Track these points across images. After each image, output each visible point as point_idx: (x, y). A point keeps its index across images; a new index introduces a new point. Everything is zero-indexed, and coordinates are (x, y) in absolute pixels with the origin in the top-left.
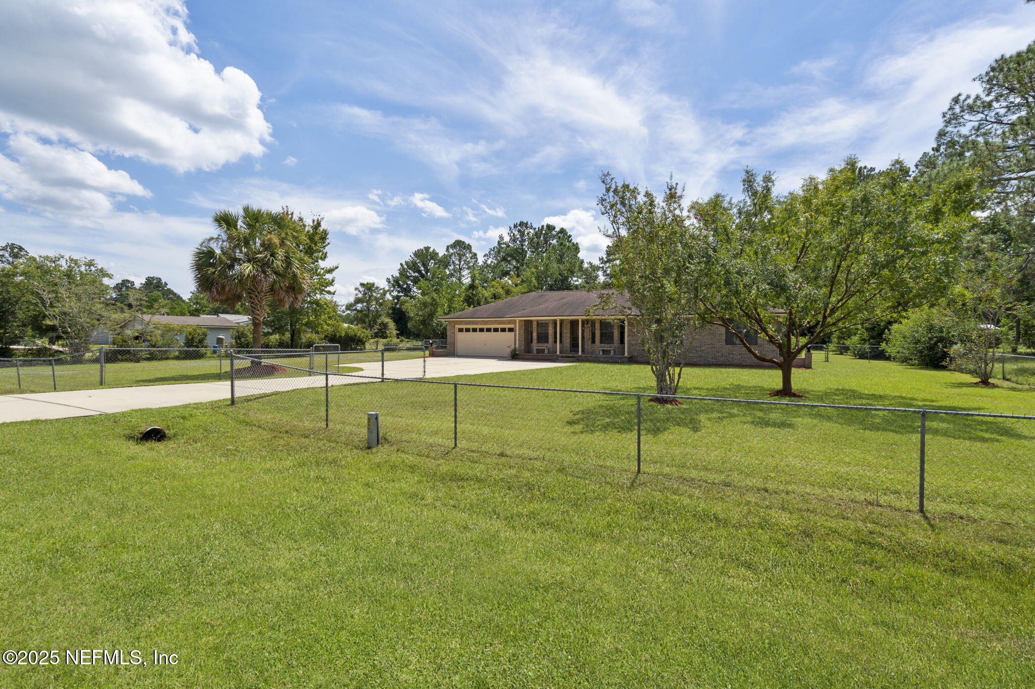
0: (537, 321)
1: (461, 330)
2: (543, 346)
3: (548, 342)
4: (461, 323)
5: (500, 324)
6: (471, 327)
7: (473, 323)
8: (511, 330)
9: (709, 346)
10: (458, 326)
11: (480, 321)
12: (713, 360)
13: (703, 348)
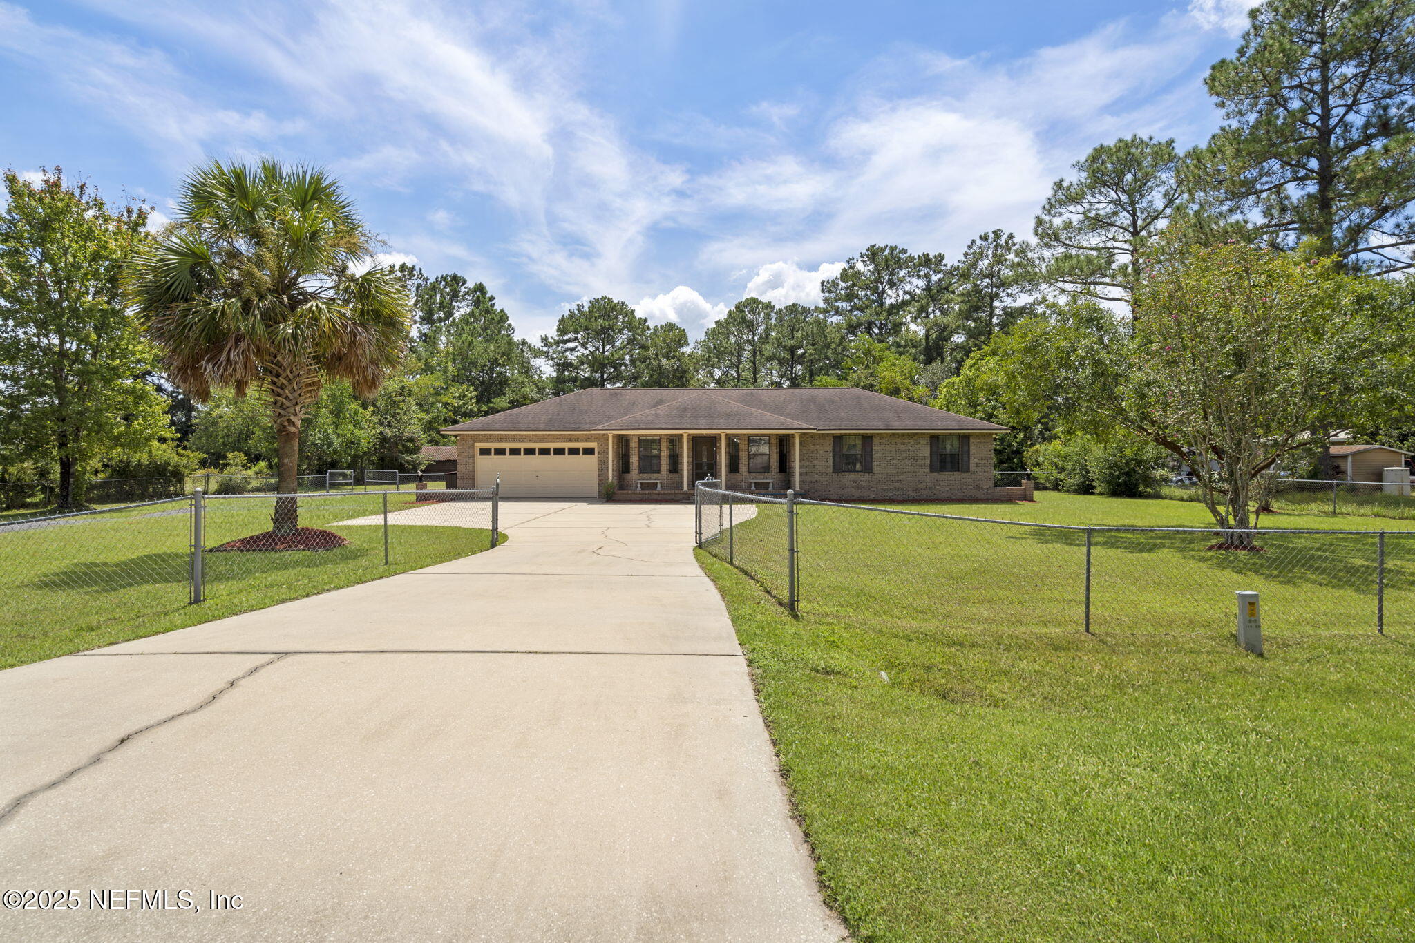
0: (639, 436)
1: (485, 452)
2: (650, 478)
3: (659, 472)
4: (488, 438)
5: (570, 441)
6: (507, 445)
7: (514, 439)
8: (589, 451)
9: (909, 475)
10: (479, 445)
11: (527, 436)
12: (915, 494)
13: (901, 477)
